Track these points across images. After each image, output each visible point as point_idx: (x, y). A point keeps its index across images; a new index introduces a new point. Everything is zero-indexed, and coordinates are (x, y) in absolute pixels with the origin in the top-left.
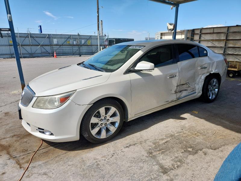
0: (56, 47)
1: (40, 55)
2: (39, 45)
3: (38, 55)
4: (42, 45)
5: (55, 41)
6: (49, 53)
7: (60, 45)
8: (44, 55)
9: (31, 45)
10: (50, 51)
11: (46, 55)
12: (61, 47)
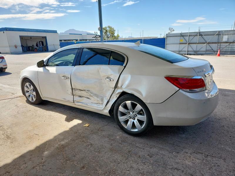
0: (224, 44)
1: (204, 53)
2: (205, 43)
3: (202, 53)
4: (209, 43)
5: (225, 38)
6: (215, 51)
7: (231, 43)
8: (209, 53)
9: (198, 43)
10: (215, 49)
11: (210, 53)
12: (231, 44)
